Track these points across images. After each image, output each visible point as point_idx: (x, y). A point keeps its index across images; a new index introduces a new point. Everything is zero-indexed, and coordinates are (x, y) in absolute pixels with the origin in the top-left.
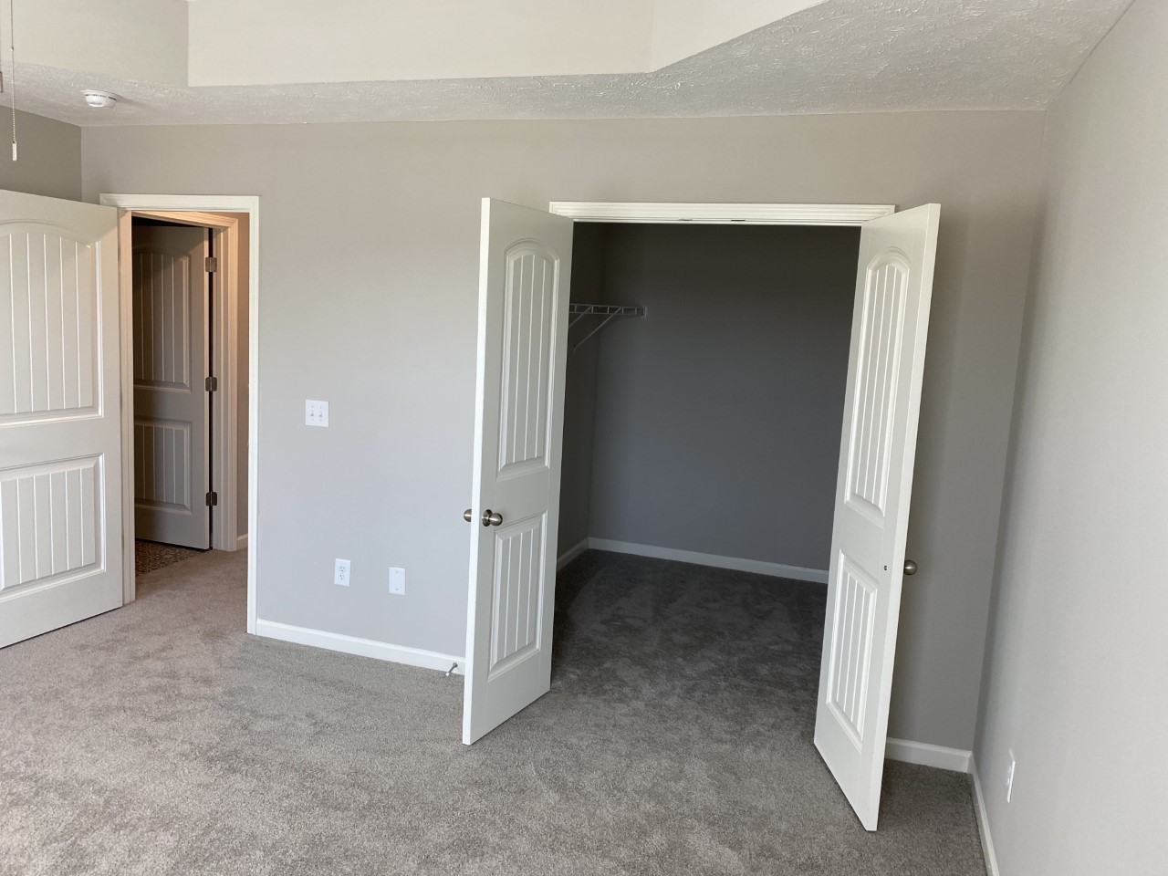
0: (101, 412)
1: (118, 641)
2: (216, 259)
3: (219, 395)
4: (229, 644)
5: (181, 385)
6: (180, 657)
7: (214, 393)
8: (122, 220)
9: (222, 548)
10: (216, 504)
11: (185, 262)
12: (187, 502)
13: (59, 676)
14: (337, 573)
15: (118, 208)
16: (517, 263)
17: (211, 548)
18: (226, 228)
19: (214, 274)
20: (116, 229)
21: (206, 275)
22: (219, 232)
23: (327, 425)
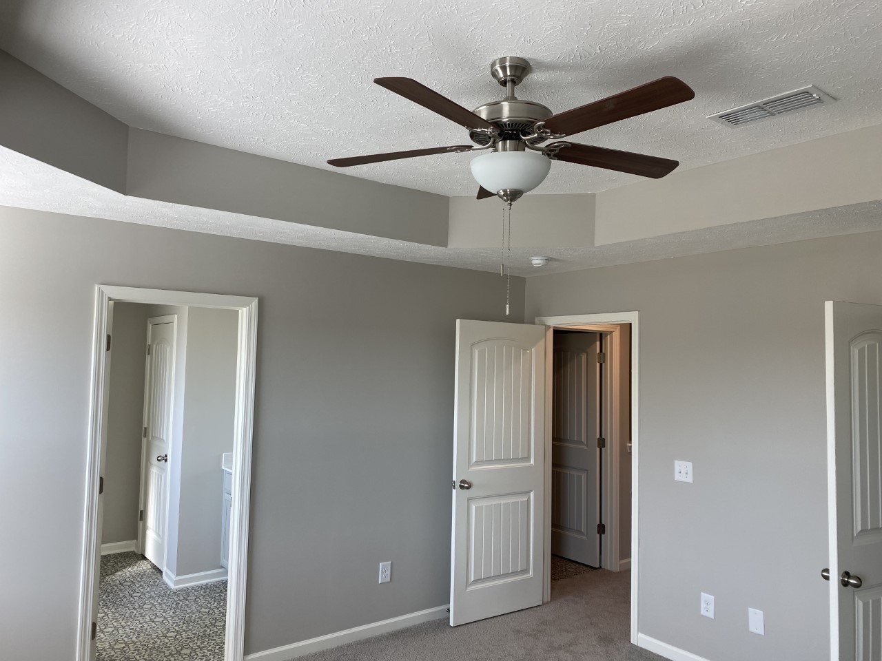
0: (532, 462)
1: (540, 631)
2: (604, 354)
3: (607, 450)
4: (618, 649)
5: (580, 442)
6: (582, 653)
7: (603, 449)
8: (548, 333)
9: (609, 568)
10: (604, 533)
11: (584, 357)
12: (583, 530)
13: (504, 651)
14: (703, 605)
15: (546, 325)
16: (861, 352)
17: (601, 567)
18: (612, 332)
19: (603, 364)
20: (544, 340)
21: (598, 365)
22: (606, 335)
23: (691, 481)
